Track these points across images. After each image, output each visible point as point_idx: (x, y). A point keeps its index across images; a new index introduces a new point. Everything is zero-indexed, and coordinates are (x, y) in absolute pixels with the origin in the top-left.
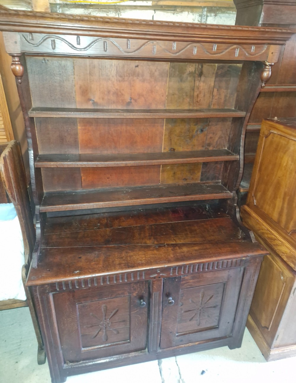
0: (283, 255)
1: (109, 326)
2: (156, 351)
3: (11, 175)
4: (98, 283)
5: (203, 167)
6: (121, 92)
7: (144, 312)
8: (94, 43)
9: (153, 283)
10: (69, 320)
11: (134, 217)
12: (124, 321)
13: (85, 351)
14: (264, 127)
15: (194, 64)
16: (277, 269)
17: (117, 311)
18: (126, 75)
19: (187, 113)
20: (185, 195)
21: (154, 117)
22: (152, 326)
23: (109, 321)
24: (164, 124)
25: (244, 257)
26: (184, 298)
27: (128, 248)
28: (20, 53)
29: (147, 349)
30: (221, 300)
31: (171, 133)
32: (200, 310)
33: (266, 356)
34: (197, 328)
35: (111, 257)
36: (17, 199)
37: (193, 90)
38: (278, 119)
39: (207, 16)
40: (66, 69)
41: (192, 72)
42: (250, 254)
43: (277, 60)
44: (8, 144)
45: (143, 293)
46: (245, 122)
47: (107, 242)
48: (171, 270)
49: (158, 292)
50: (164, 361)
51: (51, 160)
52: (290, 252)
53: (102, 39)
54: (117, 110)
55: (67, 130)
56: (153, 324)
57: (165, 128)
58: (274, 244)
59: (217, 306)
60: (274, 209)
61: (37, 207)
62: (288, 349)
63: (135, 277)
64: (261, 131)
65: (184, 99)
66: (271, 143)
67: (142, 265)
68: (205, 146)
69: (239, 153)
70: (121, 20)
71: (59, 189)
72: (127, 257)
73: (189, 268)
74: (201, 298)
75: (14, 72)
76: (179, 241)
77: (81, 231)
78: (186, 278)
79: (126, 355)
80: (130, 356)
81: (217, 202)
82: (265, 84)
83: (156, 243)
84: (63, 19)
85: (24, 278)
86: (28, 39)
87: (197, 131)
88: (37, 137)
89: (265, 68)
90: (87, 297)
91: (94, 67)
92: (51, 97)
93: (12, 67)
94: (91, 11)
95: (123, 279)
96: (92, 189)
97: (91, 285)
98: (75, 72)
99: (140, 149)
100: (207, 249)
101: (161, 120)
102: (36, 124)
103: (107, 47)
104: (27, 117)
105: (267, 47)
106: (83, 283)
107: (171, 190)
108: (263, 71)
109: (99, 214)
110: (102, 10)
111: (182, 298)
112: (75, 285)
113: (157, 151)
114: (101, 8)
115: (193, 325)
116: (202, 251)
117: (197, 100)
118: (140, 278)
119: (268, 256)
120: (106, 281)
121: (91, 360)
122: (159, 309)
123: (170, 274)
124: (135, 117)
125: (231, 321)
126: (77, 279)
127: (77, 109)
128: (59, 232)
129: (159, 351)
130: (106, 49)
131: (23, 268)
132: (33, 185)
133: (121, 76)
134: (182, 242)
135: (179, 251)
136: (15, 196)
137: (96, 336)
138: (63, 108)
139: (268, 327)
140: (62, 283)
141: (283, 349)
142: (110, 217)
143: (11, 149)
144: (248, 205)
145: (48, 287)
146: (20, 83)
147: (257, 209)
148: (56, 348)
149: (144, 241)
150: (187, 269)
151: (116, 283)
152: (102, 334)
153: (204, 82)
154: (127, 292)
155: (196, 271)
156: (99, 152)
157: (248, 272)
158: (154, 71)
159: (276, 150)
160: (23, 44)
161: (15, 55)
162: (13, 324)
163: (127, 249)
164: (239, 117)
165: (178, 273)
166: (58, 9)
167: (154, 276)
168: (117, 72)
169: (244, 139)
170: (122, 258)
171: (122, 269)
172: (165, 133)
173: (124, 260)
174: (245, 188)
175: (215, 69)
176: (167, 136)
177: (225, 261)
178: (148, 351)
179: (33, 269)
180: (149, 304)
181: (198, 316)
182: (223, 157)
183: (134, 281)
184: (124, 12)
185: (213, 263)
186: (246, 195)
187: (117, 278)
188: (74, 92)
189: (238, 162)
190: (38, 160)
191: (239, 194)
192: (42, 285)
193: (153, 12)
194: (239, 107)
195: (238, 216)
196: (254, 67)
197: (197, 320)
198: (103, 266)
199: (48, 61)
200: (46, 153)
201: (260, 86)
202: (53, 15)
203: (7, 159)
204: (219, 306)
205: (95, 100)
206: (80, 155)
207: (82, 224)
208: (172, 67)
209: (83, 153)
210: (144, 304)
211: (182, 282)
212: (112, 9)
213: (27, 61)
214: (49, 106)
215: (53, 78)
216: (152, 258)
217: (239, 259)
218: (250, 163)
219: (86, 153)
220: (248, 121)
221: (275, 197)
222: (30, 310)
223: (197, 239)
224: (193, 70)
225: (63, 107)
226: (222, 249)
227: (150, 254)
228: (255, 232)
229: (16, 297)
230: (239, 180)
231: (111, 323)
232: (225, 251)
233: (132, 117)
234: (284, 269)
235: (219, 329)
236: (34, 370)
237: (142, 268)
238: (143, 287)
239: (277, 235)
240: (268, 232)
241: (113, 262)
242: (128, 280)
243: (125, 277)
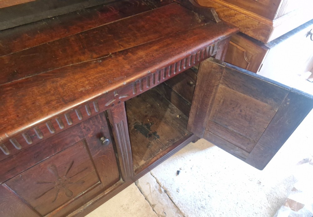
7: (108, 149)
9: (112, 113)
16: (238, 51)
17: (73, 163)
22: (122, 158)
23: (66, 178)
27: (52, 75)
29: (121, 179)
35: (26, 97)
45: (102, 129)
49: (122, 121)
63: (82, 114)
67: (88, 93)
72: (56, 88)
73: (154, 78)
76: (128, 45)
83: (95, 56)
95: (63, 123)
100: (168, 45)
116: (164, 49)
118: (91, 112)
120: (36, 135)
123: (132, 93)
134: (133, 45)
135: (134, 57)
149: (75, 59)
151: (55, 133)
154: (77, 137)
165: (142, 88)
167: (111, 103)
171: (56, 109)
173: (53, 95)
178: (124, 180)
180: (113, 139)
183: (82, 120)
187: (52, 126)
198: (18, 116)
210: (107, 141)
216: (99, 78)
226: (188, 39)
227: (93, 74)
231: (71, 178)
232: (192, 41)
234: (249, 47)
237: (90, 97)
238: (99, 122)
239: (237, 9)
240: (225, 8)
241: (33, 103)
242: (72, 122)
243: (65, 120)
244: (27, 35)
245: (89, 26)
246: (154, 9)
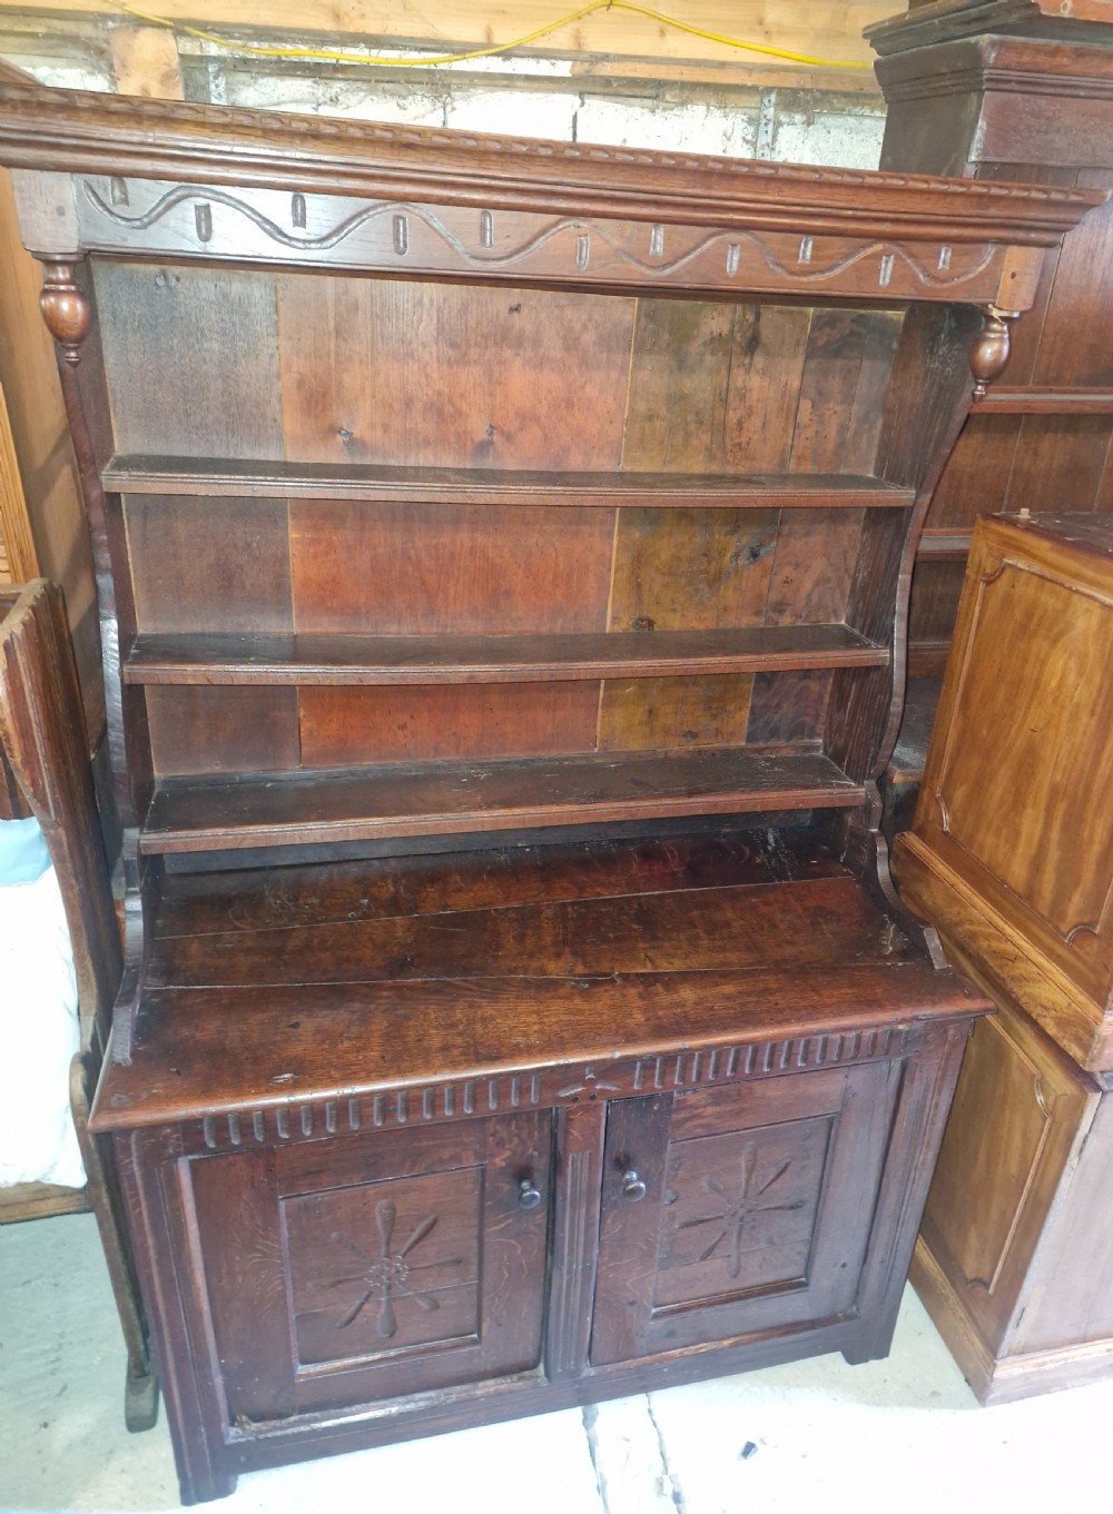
0: (1045, 1016)
1: (401, 1282)
2: (577, 1372)
3: (33, 712)
4: (363, 1117)
5: (757, 692)
6: (453, 405)
7: (532, 1227)
8: (359, 220)
9: (569, 1120)
10: (252, 1259)
11: (496, 872)
12: (459, 1262)
13: (308, 1375)
14: (980, 545)
15: (727, 308)
16: (1022, 1068)
17: (435, 1222)
18: (472, 342)
19: (700, 487)
20: (691, 794)
21: (578, 501)
22: (561, 1279)
23: (402, 1263)
24: (616, 528)
25: (903, 1021)
26: (681, 1173)
27: (475, 988)
28: (75, 250)
29: (541, 1368)
30: (818, 1180)
31: (639, 560)
32: (742, 1219)
33: (979, 1385)
34: (727, 1285)
35: (410, 1023)
36: (55, 801)
37: (725, 402)
38: (1034, 518)
39: (778, 124)
40: (247, 315)
41: (720, 335)
42: (926, 1011)
43: (1030, 300)
44: (19, 594)
45: (532, 1156)
46: (913, 529)
47: (399, 966)
48: (635, 1069)
49: (588, 1152)
50: (605, 1409)
51: (185, 657)
52: (1069, 1004)
53: (389, 207)
54: (438, 472)
55: (249, 545)
56: (565, 1272)
57: (619, 541)
58: (1012, 973)
59: (803, 1202)
60: (1014, 847)
61: (132, 834)
62: (1058, 1361)
63: (502, 1095)
64: (969, 560)
65: (688, 435)
66: (1007, 602)
67: (528, 1051)
68: (767, 612)
69: (888, 641)
70: (461, 140)
71: (213, 768)
72: (471, 1022)
73: (700, 1064)
74: (744, 1176)
75: (51, 321)
76: (665, 965)
77: (298, 926)
78: (692, 1098)
79: (464, 1391)
80: (479, 1392)
81: (807, 820)
82: (986, 385)
83: (580, 969)
84: (241, 130)
85: (78, 1101)
86: (109, 201)
87: (737, 555)
88: (131, 567)
89: (988, 330)
90: (321, 1172)
91: (354, 307)
92: (189, 416)
93: (43, 302)
94: (338, 90)
95: (455, 1104)
96: (341, 768)
97: (337, 1127)
98: (281, 325)
99: (523, 620)
100: (767, 991)
101: (602, 510)
102: (128, 519)
103: (405, 235)
104: (94, 494)
105: (996, 253)
106: (307, 1118)
107: (638, 775)
108: (979, 340)
109: (364, 864)
110: (380, 86)
111: (675, 1176)
112: (277, 1129)
113: (587, 627)
114: (377, 81)
115: (714, 1275)
116: (749, 999)
117: (737, 441)
118: (521, 1098)
119: (989, 1017)
120: (395, 1110)
121: (332, 1411)
122: (589, 1217)
123: (632, 1084)
124: (506, 500)
125: (853, 1259)
126: (283, 1105)
127: (286, 463)
128: (213, 931)
129: (589, 1371)
130: (402, 245)
131: (73, 1064)
132: (116, 749)
133: (453, 345)
134: (678, 965)
135: (665, 998)
136: (48, 790)
137: (352, 1319)
138: (235, 461)
139: (986, 1278)
140: (226, 1120)
141: (1039, 1361)
142: (404, 875)
143: (30, 611)
144: (921, 833)
145: (174, 1136)
146: (75, 365)
147: (953, 848)
148: (202, 1365)
149: (535, 964)
150: (695, 1064)
151: (431, 1120)
152: (376, 1313)
153: (764, 373)
154: (469, 1153)
155: (728, 1074)
156: (369, 630)
157: (917, 1076)
158: (578, 327)
159: (1025, 630)
160: (87, 220)
161: (58, 258)
162: (29, 1282)
163: (474, 994)
164: (892, 505)
165: (662, 1082)
166: (211, 78)
167: (572, 1092)
168: (440, 329)
169: (909, 588)
170: (452, 1026)
171: (454, 1065)
172: (617, 560)
173: (461, 1034)
174: (910, 770)
175: (803, 328)
176: (626, 573)
177: (832, 1036)
178: (547, 1374)
179: (116, 1067)
180: (552, 1197)
181: (734, 1241)
182: (829, 653)
183: (497, 1110)
184: (465, 99)
185: (791, 1044)
186: (913, 795)
187: (433, 1101)
188: (274, 401)
189: (884, 671)
190: (135, 656)
191: (888, 790)
192: (153, 1129)
193: (577, 100)
194: (891, 472)
195: (883, 870)
196: (948, 323)
197: (729, 1256)
198: (383, 1057)
199: (178, 279)
200: (165, 627)
201: (967, 396)
202: (204, 113)
203: (18, 652)
204: (811, 1205)
205: (357, 434)
206: (295, 637)
207: (301, 901)
208: (647, 316)
209: (307, 630)
210: (534, 1196)
211: (674, 1116)
212: (421, 83)
213: (95, 280)
214: (180, 450)
215: (197, 347)
216: (566, 1025)
217: (887, 1028)
218: (928, 677)
219: (319, 630)
220: (922, 519)
221: (1017, 804)
222: (101, 1224)
223: (732, 957)
224: (725, 329)
225: (232, 455)
226: (823, 992)
227: (557, 1011)
228: (946, 930)
229: (45, 1175)
230: (889, 739)
231: (410, 1270)
232: (834, 1000)
233: (495, 499)
234: (1048, 1065)
235: (811, 1288)
236: (111, 1452)
237: (529, 1063)
238: (530, 1134)
239: (1023, 943)
240: (993, 931)
241: (419, 1041)
242: (474, 1108)
243: (463, 1096)
244: (458, 878)
245: (599, 890)
246: (780, 880)
